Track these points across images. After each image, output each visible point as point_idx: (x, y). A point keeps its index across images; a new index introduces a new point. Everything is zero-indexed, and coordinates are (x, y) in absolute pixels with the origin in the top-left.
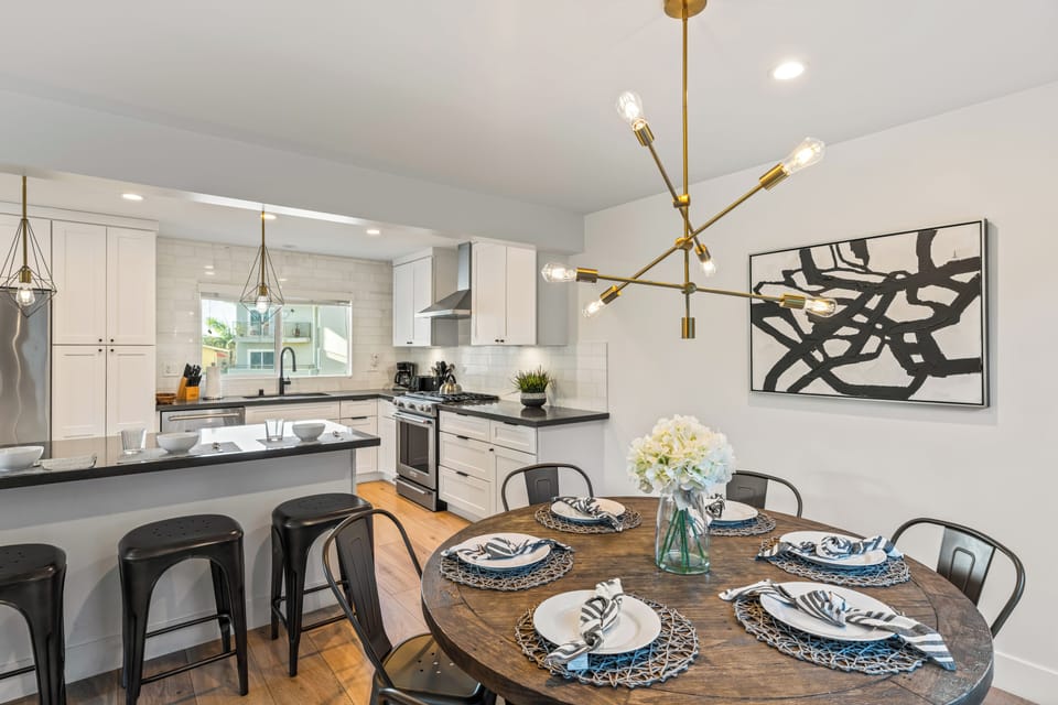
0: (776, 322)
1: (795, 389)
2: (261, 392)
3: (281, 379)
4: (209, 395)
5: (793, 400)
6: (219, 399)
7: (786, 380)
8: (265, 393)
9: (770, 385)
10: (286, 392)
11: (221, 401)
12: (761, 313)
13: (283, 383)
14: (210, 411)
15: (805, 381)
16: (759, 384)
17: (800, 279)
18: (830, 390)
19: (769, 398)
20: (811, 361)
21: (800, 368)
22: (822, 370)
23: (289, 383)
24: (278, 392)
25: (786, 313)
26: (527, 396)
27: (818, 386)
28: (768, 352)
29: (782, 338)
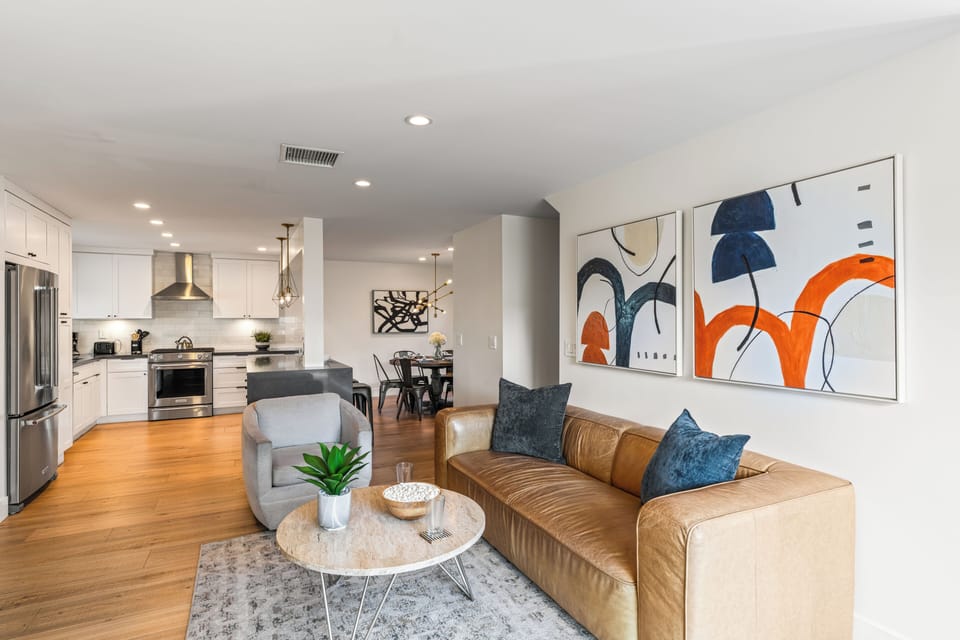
0: (382, 312)
1: (387, 331)
5: (386, 335)
7: (384, 329)
9: (380, 331)
12: (377, 309)
15: (390, 329)
16: (376, 330)
17: (389, 299)
18: (397, 331)
19: (379, 335)
20: (392, 323)
21: (389, 325)
22: (395, 325)
25: (384, 309)
26: (259, 344)
27: (394, 330)
28: (379, 321)
29: (384, 317)
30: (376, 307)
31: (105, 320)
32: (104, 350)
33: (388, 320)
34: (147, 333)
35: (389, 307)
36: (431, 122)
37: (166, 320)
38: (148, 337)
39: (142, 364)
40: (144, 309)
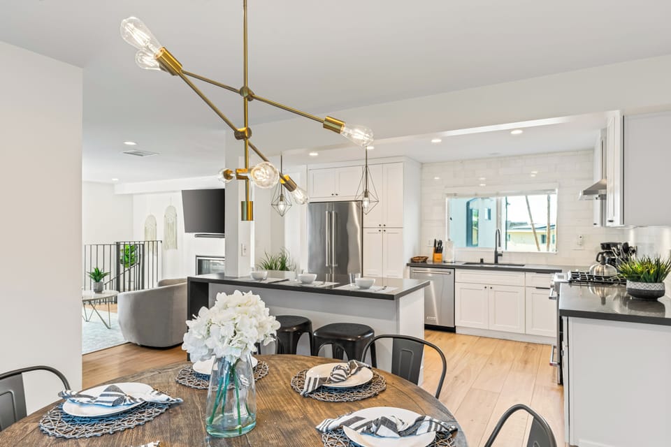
2: (482, 260)
3: (496, 252)
4: (447, 260)
6: (452, 262)
8: (485, 261)
10: (499, 262)
11: (453, 264)
13: (497, 255)
14: (429, 269)
23: (501, 255)
24: (493, 261)
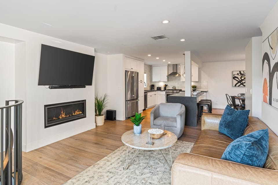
0: (236, 79)
1: (239, 86)
5: (239, 87)
7: (237, 85)
9: (235, 86)
12: (234, 78)
15: (240, 85)
16: (234, 85)
17: (239, 74)
18: (243, 86)
19: (235, 87)
20: (241, 83)
21: (239, 84)
22: (242, 84)
25: (237, 78)
26: (193, 89)
27: (242, 85)
28: (235, 82)
29: (237, 81)
30: (233, 77)
31: (158, 82)
32: (159, 89)
33: (239, 82)
34: (167, 85)
35: (239, 77)
36: (169, 22)
37: (171, 82)
38: (167, 86)
39: (164, 93)
40: (166, 79)
